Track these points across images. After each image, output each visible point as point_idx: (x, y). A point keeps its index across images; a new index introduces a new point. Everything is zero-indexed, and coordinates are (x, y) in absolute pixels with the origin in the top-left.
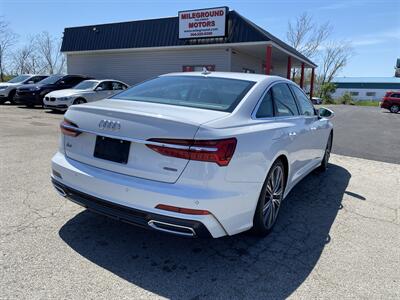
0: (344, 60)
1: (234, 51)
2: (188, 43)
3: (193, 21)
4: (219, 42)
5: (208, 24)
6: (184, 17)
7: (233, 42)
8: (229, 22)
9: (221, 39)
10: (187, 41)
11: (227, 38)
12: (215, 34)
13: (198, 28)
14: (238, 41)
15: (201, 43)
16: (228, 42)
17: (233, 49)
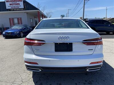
0: (51, 16)
1: (27, 13)
2: (10, 11)
3: (11, 3)
4: (22, 10)
5: (17, 4)
6: (7, 1)
7: (27, 10)
8: (25, 4)
9: (23, 9)
10: (9, 10)
11: (25, 9)
12: (20, 7)
13: (14, 5)
14: (29, 10)
15: (15, 11)
16: (25, 10)
17: (27, 12)
